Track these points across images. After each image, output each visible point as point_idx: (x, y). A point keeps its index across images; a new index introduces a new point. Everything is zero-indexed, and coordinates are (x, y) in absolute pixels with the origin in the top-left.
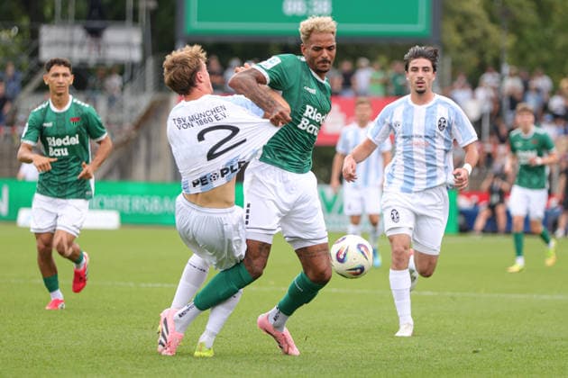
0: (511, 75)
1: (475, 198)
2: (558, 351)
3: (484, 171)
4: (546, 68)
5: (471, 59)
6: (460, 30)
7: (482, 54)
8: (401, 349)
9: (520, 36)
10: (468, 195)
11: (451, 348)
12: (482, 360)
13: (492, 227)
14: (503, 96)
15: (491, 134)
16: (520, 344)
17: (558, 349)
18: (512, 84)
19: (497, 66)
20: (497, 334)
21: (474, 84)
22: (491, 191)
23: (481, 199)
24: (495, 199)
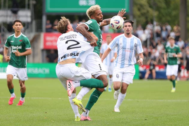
0: (157, 25)
1: (145, 67)
2: (174, 119)
3: (148, 58)
4: (169, 23)
5: (143, 19)
6: (139, 10)
7: (147, 18)
8: (120, 119)
9: (160, 12)
10: (143, 66)
11: (137, 119)
12: (148, 122)
13: (151, 77)
14: (154, 32)
15: (150, 45)
16: (161, 117)
17: (174, 118)
18: (157, 28)
19: (152, 22)
20: (153, 114)
21: (144, 28)
22: (150, 65)
23: (147, 67)
24: (152, 67)
